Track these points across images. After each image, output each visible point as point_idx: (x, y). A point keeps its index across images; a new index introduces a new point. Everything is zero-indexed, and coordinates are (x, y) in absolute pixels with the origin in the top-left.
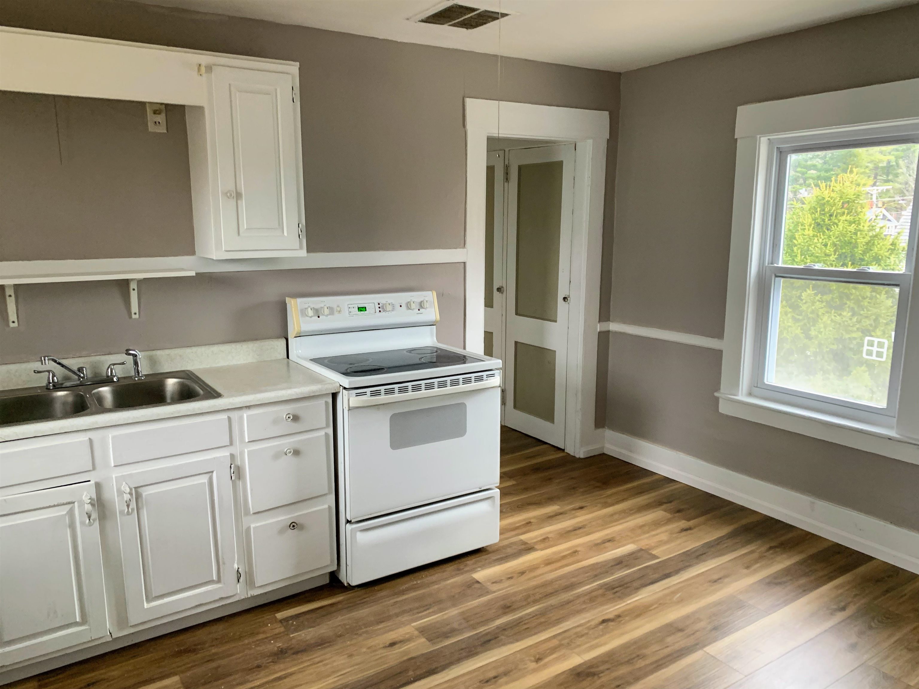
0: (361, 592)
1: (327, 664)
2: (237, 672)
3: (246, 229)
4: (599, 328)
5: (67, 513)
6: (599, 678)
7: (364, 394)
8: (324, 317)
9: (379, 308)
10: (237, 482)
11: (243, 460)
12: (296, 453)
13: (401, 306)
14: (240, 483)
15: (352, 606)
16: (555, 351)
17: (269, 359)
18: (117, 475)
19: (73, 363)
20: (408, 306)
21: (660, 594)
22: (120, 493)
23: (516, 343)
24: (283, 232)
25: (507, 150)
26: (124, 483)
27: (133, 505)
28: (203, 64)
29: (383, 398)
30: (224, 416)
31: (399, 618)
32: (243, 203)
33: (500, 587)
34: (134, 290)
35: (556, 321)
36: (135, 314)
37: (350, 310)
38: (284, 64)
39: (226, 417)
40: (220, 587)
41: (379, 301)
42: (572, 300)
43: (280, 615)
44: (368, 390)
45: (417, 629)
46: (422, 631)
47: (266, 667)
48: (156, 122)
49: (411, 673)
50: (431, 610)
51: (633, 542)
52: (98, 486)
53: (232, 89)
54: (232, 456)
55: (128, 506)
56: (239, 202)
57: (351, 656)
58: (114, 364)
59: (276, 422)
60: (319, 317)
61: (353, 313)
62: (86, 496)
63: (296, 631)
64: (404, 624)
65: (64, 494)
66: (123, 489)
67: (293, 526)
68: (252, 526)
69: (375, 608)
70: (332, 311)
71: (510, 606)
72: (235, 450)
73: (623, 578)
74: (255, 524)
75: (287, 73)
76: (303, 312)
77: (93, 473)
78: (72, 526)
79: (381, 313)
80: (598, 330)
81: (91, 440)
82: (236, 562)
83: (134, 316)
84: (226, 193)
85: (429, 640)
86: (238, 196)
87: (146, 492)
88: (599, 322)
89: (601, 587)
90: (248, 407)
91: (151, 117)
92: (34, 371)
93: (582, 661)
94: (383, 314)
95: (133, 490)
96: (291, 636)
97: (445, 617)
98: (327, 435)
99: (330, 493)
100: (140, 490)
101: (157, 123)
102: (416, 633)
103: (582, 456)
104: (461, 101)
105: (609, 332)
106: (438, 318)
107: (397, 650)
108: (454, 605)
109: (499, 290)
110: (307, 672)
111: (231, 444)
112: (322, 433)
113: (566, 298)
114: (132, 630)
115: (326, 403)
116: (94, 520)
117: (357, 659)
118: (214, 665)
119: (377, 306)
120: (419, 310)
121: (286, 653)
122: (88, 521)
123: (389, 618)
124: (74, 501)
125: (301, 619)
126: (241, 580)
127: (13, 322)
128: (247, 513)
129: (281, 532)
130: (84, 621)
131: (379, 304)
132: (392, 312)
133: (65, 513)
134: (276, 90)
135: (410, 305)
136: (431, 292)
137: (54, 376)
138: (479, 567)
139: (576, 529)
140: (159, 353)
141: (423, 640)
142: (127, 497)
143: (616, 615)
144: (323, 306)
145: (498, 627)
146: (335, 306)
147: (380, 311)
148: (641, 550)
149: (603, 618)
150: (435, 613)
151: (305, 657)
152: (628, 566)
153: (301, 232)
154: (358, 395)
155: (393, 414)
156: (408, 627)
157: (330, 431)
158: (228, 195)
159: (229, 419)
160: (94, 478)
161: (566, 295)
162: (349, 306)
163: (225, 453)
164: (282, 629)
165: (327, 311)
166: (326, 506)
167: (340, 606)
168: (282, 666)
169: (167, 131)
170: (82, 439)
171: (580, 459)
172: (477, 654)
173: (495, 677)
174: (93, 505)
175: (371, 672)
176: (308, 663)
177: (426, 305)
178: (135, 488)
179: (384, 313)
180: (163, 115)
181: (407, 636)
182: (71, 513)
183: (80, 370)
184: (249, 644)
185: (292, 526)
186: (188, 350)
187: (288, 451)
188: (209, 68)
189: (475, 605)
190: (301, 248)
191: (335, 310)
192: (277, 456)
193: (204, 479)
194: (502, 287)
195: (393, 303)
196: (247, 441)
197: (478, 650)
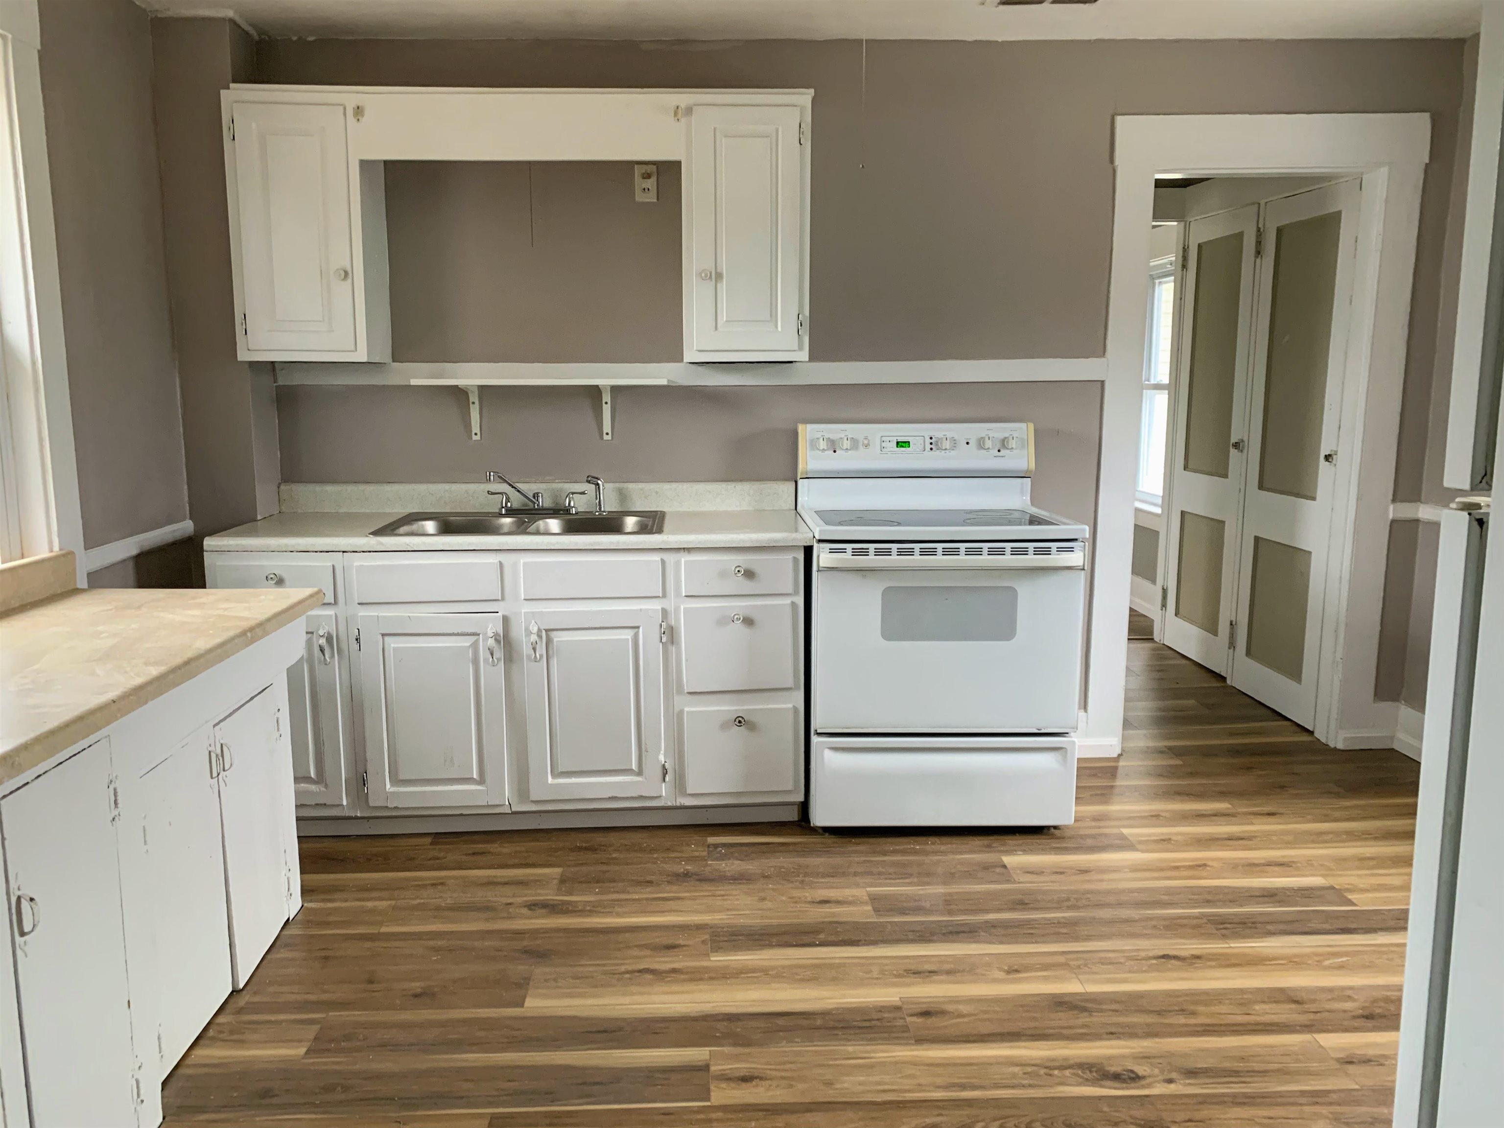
0: (829, 840)
1: (726, 900)
2: (623, 881)
3: (726, 321)
4: (1392, 512)
5: (471, 645)
6: (1091, 1015)
7: (843, 551)
8: (843, 452)
9: (931, 444)
10: (670, 647)
11: (677, 620)
12: (748, 622)
13: (968, 443)
14: (673, 649)
15: (805, 851)
16: (1310, 553)
17: (771, 508)
18: (526, 610)
19: (529, 488)
20: (981, 444)
21: (1308, 950)
22: (529, 633)
23: (1257, 539)
24: (777, 327)
25: (1263, 202)
26: (533, 622)
27: (541, 650)
28: (683, 106)
29: (871, 560)
30: (656, 557)
31: (857, 878)
32: (723, 286)
33: (1036, 880)
34: (606, 403)
35: (1313, 499)
36: (607, 434)
37: (884, 444)
38: (794, 94)
39: (659, 559)
40: (639, 781)
41: (931, 434)
42: (1338, 459)
43: (711, 840)
44: (849, 547)
45: (869, 895)
46: (874, 899)
47: (658, 885)
48: (644, 189)
49: (822, 936)
50: (907, 881)
51: (1323, 876)
52: (506, 620)
53: (718, 134)
54: (664, 612)
55: (534, 649)
56: (719, 285)
57: (763, 899)
58: (573, 493)
59: (723, 575)
60: (835, 451)
61: (888, 449)
62: (492, 629)
63: (717, 859)
64: (857, 885)
65: (469, 623)
66: (531, 628)
67: (740, 722)
68: (686, 709)
69: (836, 860)
70: (855, 444)
71: (1027, 904)
72: (669, 604)
73: (1253, 915)
74: (692, 708)
75: (796, 106)
76: (814, 444)
77: (501, 603)
78: (476, 662)
79: (932, 453)
80: (1391, 516)
81: (501, 563)
82: (662, 752)
83: (606, 437)
84: (701, 274)
85: (876, 910)
86: (719, 276)
87: (557, 637)
88: (1394, 500)
89: (1202, 916)
90: (688, 550)
91: (639, 183)
92: (488, 492)
93: (1083, 991)
94: (936, 453)
95: (544, 633)
96: (709, 862)
97: (921, 892)
98: (793, 604)
99: (797, 688)
100: (553, 634)
101: (646, 190)
102: (866, 898)
103: (1340, 746)
104: (1109, 121)
105: (1417, 521)
106: (1032, 466)
107: (826, 909)
108: (945, 883)
109: (1236, 445)
110: (698, 901)
111: (664, 595)
112: (787, 601)
113: (1330, 455)
114: (534, 808)
115: (795, 560)
116: (498, 660)
117: (768, 904)
118: (604, 868)
119: (928, 441)
120: (999, 451)
121: (690, 877)
122: (491, 659)
123: (844, 874)
124: (478, 632)
125: (732, 850)
126: (667, 779)
127: (476, 434)
128: (680, 690)
129: (724, 726)
130: (482, 781)
131: (931, 438)
132: (952, 451)
133: (468, 644)
134: (777, 131)
135: (983, 442)
136: (1025, 424)
137: (508, 500)
138: (1021, 851)
139: (1231, 838)
140: (631, 486)
141: (869, 908)
142: (534, 638)
143: (1193, 955)
144: (843, 436)
145: (987, 922)
146: (861, 438)
147: (931, 449)
148: (1332, 888)
149: (1166, 953)
150: (910, 884)
151: (706, 886)
152: (1281, 903)
153: (801, 325)
154: (832, 551)
155: (889, 587)
156: (863, 890)
157: (800, 600)
158: (703, 275)
159: (663, 562)
160: (502, 608)
161: (1332, 451)
162: (884, 439)
163: (656, 606)
164: (705, 853)
165: (847, 444)
166: (790, 706)
167: (791, 848)
168: (675, 888)
169: (658, 199)
170: (491, 561)
171: (1335, 749)
172: (930, 941)
173: (930, 972)
174: (497, 641)
175: (775, 922)
176: (707, 894)
177: (1013, 444)
178: (546, 631)
179: (938, 452)
180: (653, 180)
181: (850, 898)
182: (475, 645)
183: (536, 495)
184: (657, 858)
185: (737, 720)
186: (667, 486)
187: (736, 617)
188: (689, 111)
189: (978, 890)
190: (801, 348)
191: (861, 444)
192: (724, 621)
193: (628, 635)
194: (1243, 441)
195: (956, 438)
196: (684, 595)
197: (935, 938)
